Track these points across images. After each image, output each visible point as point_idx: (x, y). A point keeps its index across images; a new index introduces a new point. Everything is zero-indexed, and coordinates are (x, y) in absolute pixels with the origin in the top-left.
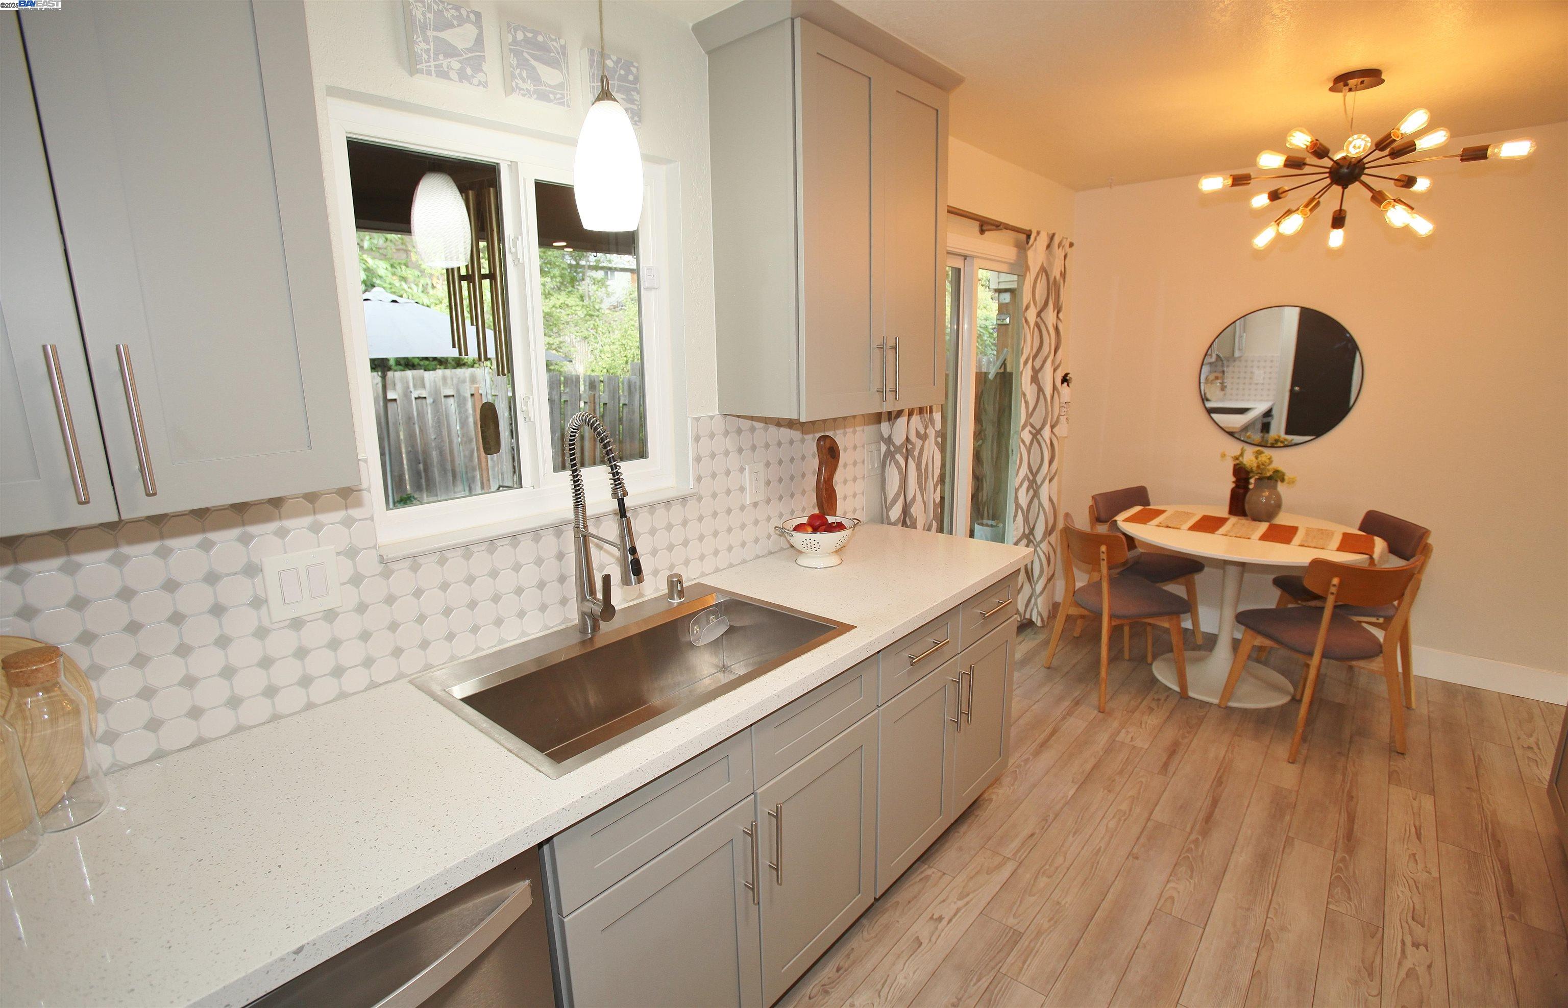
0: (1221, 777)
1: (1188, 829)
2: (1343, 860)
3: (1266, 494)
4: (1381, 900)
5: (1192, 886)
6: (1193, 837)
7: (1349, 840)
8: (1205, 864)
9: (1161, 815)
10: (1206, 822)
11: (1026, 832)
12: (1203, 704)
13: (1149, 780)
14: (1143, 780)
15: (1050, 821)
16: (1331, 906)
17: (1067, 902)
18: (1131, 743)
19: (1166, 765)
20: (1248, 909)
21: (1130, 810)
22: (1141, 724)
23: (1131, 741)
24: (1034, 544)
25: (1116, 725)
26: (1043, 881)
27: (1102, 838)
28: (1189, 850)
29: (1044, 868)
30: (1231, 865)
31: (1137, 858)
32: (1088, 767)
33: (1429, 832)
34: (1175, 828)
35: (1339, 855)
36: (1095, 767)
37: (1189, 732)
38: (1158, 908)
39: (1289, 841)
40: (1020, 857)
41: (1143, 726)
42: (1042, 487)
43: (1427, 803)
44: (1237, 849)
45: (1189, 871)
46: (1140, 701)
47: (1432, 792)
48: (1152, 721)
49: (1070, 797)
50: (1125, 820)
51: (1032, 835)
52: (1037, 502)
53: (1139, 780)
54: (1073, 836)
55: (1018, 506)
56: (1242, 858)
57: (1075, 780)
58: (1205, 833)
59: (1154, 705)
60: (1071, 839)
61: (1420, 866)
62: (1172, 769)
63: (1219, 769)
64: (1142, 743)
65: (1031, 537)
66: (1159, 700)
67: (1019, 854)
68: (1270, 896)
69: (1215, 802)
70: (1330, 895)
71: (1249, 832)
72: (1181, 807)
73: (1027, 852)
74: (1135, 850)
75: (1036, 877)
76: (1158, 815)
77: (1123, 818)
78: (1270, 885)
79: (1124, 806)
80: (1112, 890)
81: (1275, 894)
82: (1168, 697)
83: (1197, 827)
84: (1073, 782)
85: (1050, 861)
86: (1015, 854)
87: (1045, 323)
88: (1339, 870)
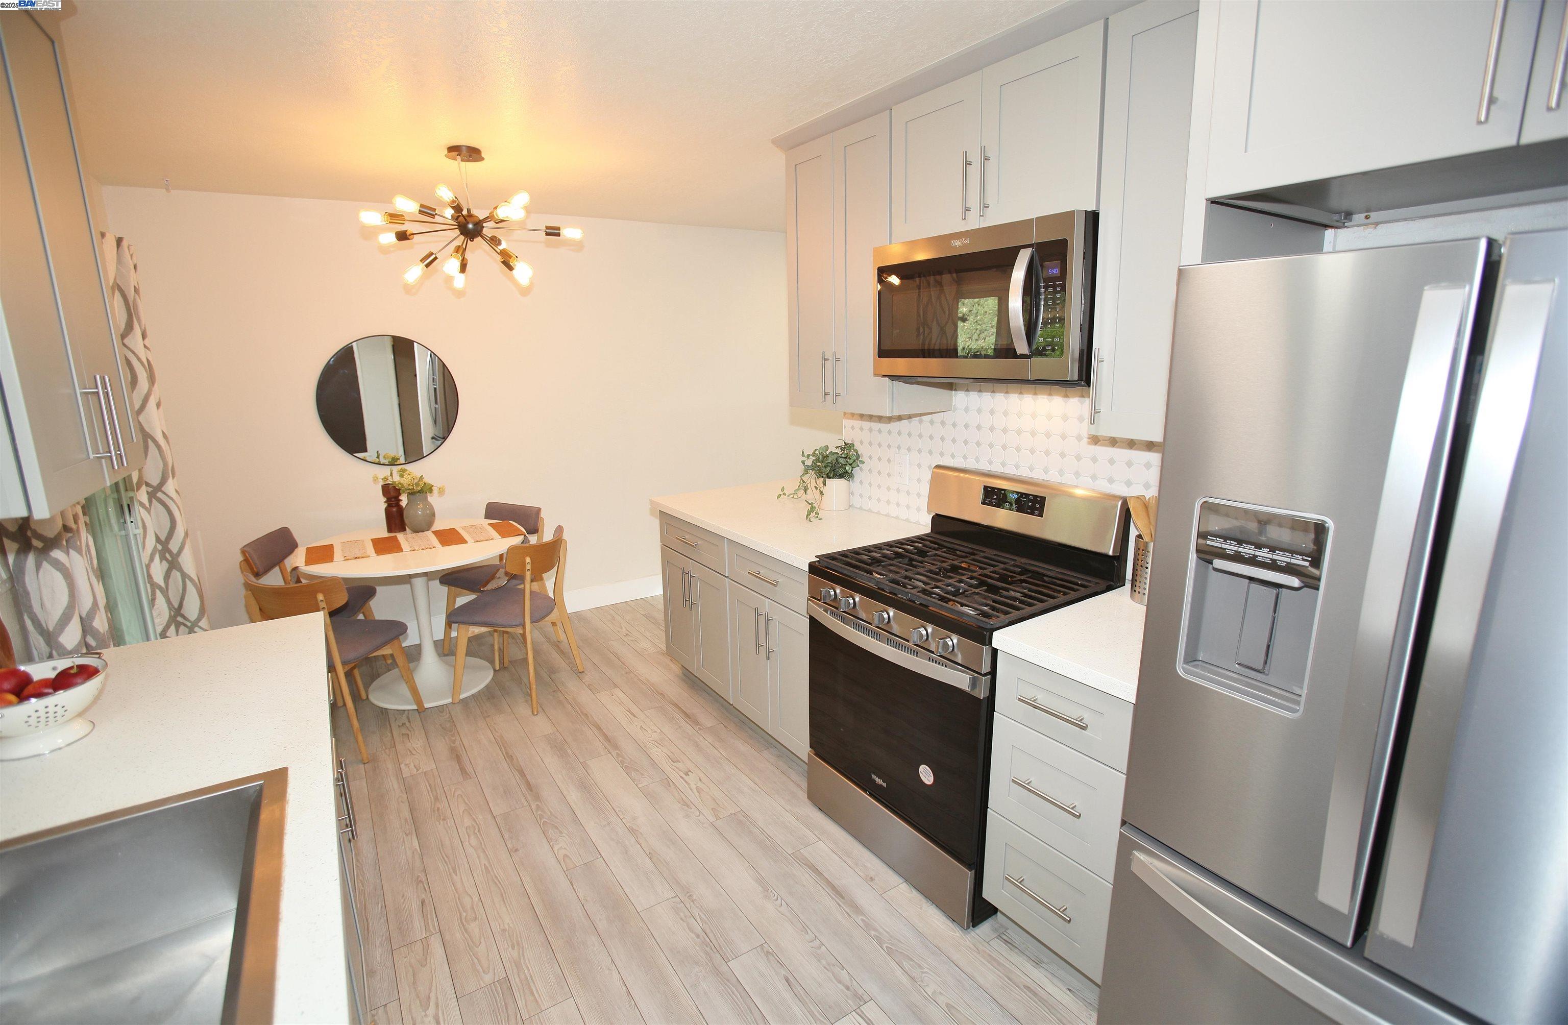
0: (507, 753)
1: (526, 804)
2: (618, 754)
3: (421, 506)
4: (654, 764)
5: (567, 837)
6: (534, 807)
7: (610, 741)
8: (558, 817)
9: (499, 808)
10: (531, 790)
11: (415, 905)
12: (441, 709)
13: (463, 790)
14: (459, 792)
15: (424, 879)
16: (640, 786)
17: (508, 923)
18: (418, 772)
19: (463, 770)
20: (609, 824)
21: (474, 820)
22: (410, 752)
23: (417, 770)
24: (185, 625)
25: (390, 766)
26: (474, 927)
27: (479, 857)
28: (541, 817)
29: (463, 917)
30: (574, 806)
31: (516, 850)
32: (406, 813)
33: (635, 709)
34: (516, 809)
35: (614, 754)
36: (412, 810)
37: (453, 735)
38: (565, 869)
39: (585, 766)
40: (434, 926)
41: (414, 752)
42: (182, 555)
43: (617, 691)
44: (565, 793)
45: (556, 830)
46: (389, 734)
47: (616, 686)
48: (417, 743)
49: (418, 848)
50: (479, 831)
51: (423, 902)
52: (178, 574)
53: (456, 795)
54: (456, 875)
55: (154, 586)
56: (574, 796)
57: (408, 832)
58: (537, 797)
59: (404, 731)
60: (456, 878)
61: (650, 732)
62: (470, 770)
63: (500, 749)
64: (428, 765)
65: (179, 619)
66: (404, 724)
67: (431, 927)
68: (609, 805)
69: (522, 773)
70: (633, 780)
71: (560, 776)
72: (505, 792)
73: (435, 919)
74: (510, 846)
75: (466, 930)
76: (496, 811)
77: (476, 831)
78: (603, 799)
79: (468, 822)
80: (527, 887)
81: (611, 803)
82: (408, 718)
83: (529, 798)
84: (407, 835)
85: (461, 909)
86: (427, 929)
87: (133, 352)
88: (622, 762)
